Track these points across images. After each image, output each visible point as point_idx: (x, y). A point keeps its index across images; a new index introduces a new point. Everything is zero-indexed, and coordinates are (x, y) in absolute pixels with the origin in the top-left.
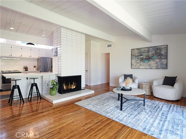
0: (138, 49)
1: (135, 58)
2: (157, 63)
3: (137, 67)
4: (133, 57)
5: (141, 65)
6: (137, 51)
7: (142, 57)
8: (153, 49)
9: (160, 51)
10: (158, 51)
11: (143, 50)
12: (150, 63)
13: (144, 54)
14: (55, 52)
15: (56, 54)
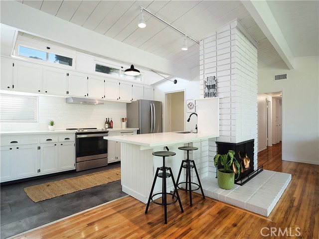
14: (209, 87)
15: (212, 90)
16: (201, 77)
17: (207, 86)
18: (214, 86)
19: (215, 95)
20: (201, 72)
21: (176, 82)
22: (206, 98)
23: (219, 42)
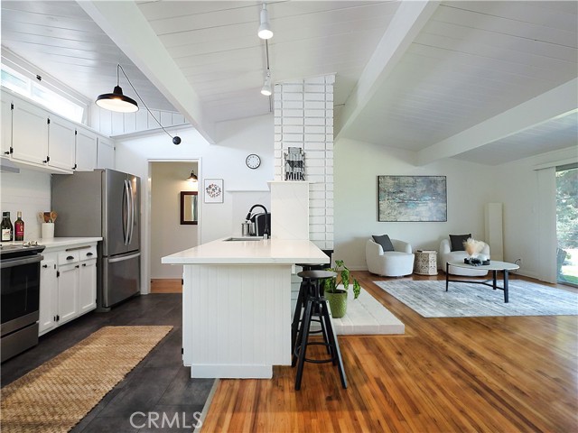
0: (393, 178)
1: (387, 198)
2: (430, 208)
3: (392, 218)
4: (382, 194)
5: (400, 213)
6: (391, 182)
7: (402, 195)
8: (423, 181)
9: (436, 187)
10: (432, 186)
11: (403, 181)
12: (418, 209)
13: (406, 190)
14: (292, 164)
15: (297, 170)
16: (277, 145)
17: (289, 162)
18: (300, 164)
19: (301, 177)
20: (277, 138)
21: (177, 141)
22: (288, 181)
23: (307, 97)
